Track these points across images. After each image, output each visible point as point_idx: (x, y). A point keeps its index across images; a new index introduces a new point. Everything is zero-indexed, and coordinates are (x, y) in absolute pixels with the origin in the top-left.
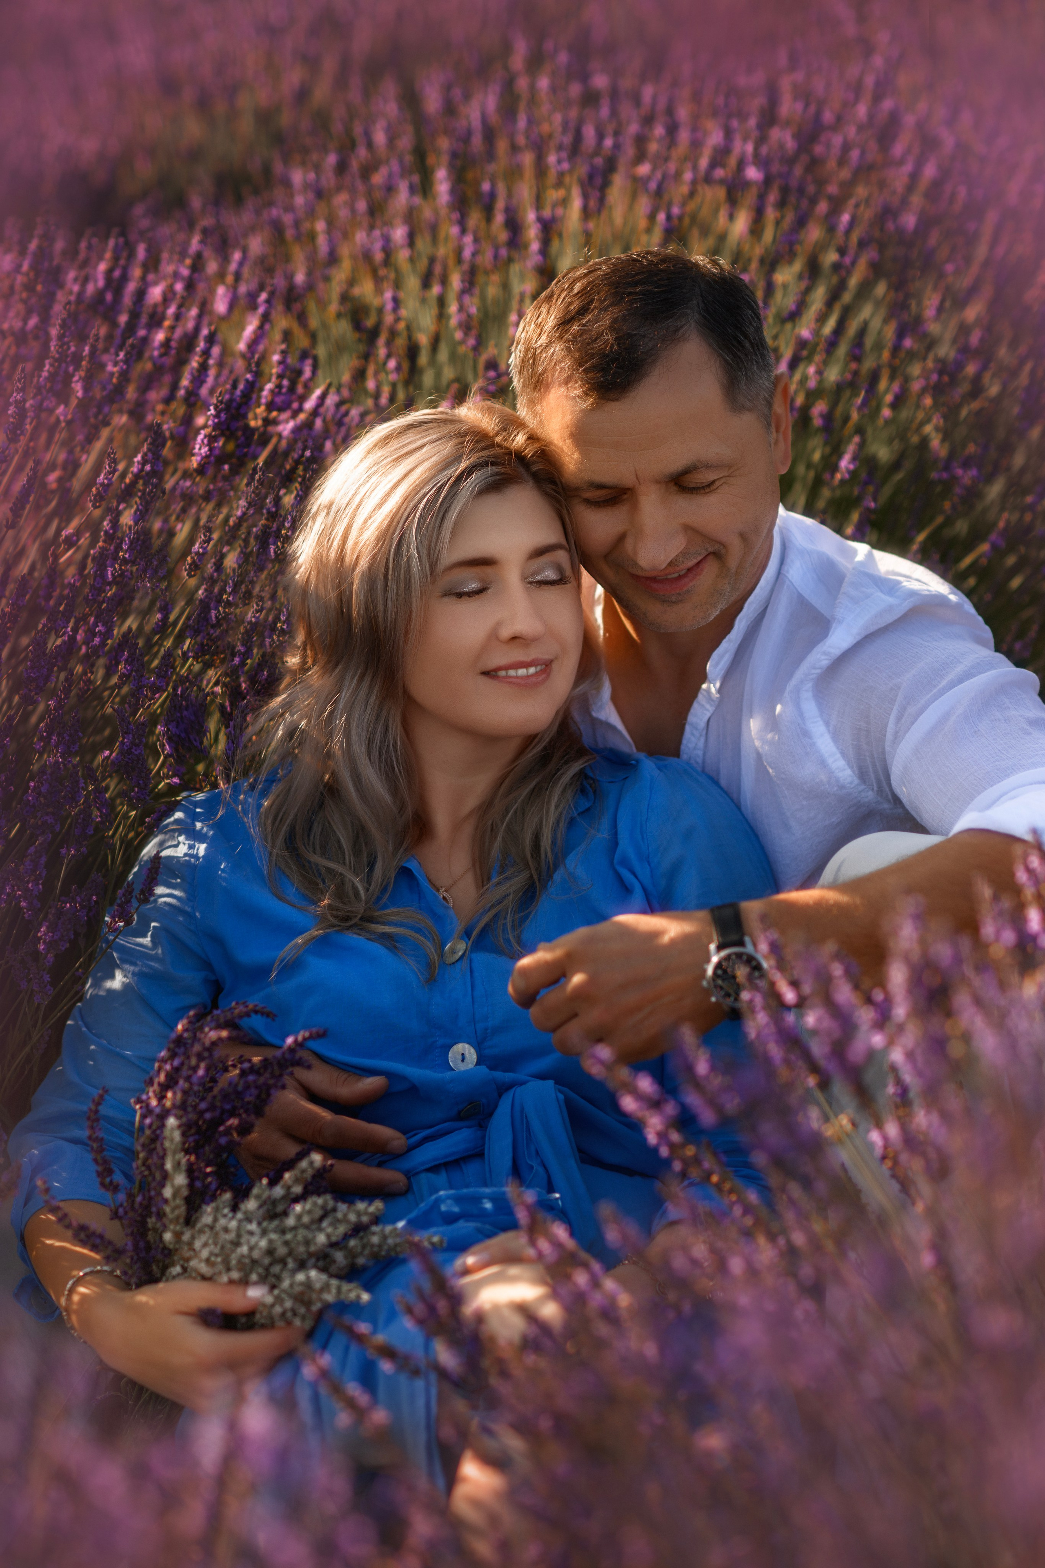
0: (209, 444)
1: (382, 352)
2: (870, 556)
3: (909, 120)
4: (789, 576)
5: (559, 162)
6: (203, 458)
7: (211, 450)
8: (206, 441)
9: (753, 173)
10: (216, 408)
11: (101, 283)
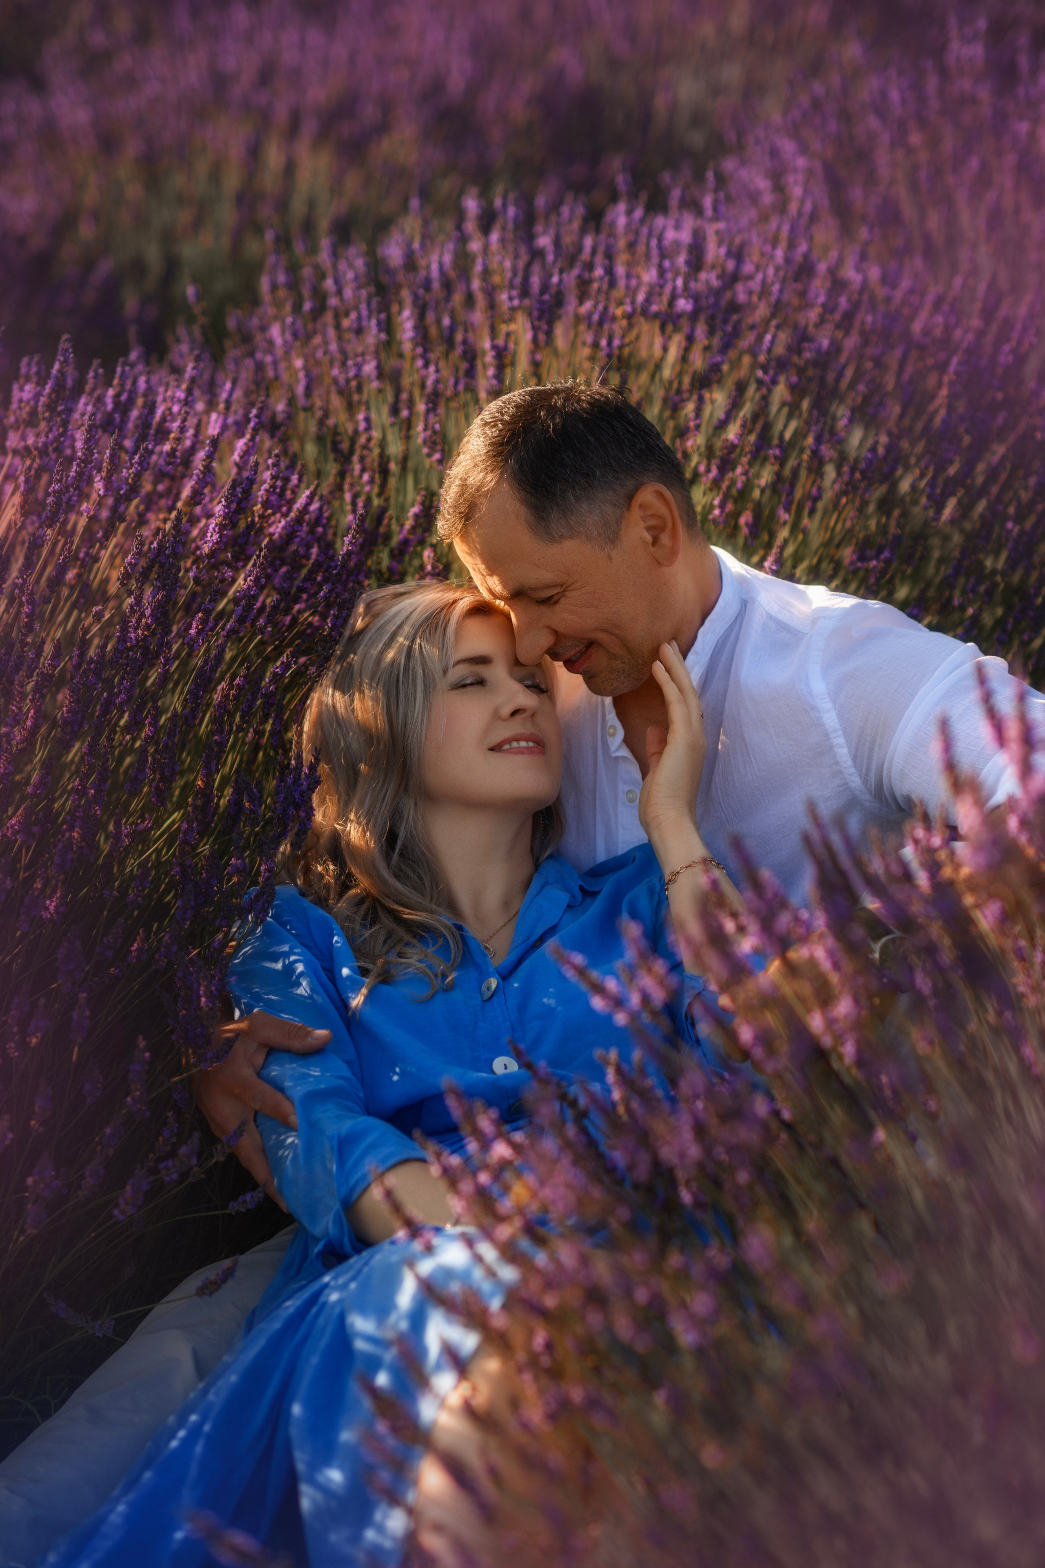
0: (220, 532)
1: (357, 467)
5: (511, 299)
7: (220, 537)
8: (217, 529)
11: (110, 406)
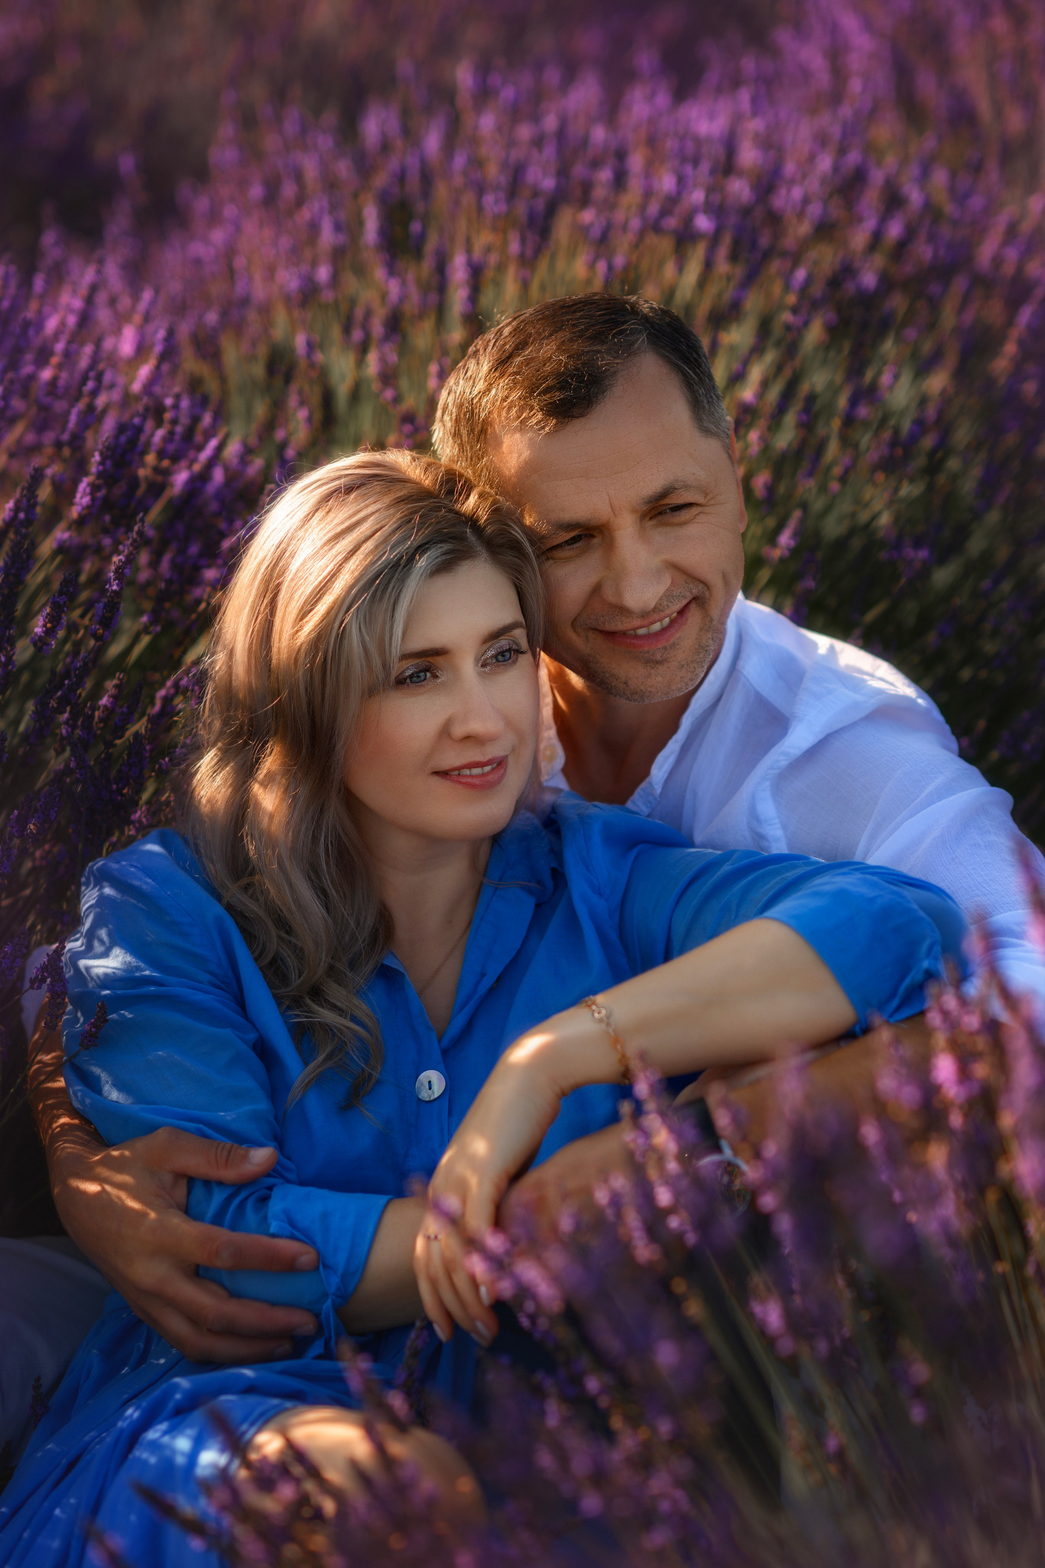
0: (91, 493)
1: (293, 403)
2: (832, 648)
3: (877, 177)
4: (745, 672)
6: (84, 508)
7: (94, 500)
8: (88, 490)
9: (703, 223)
10: (101, 454)
